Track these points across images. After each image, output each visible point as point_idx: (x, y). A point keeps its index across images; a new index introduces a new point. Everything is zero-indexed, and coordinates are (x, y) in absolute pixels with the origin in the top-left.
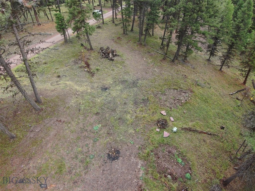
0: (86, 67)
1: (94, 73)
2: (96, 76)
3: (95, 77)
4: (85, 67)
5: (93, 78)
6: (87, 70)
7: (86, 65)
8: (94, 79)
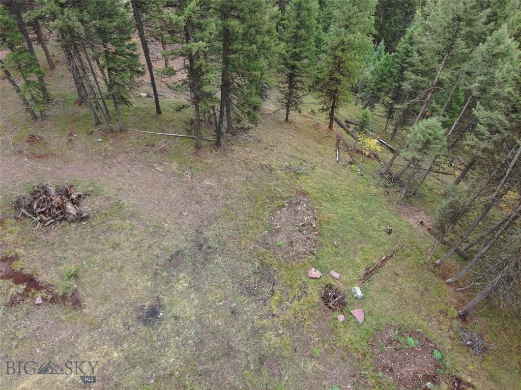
0: (27, 290)
1: (73, 294)
2: (89, 296)
3: (87, 301)
4: (25, 295)
5: (86, 311)
6: (44, 300)
7: (22, 287)
8: (92, 308)
